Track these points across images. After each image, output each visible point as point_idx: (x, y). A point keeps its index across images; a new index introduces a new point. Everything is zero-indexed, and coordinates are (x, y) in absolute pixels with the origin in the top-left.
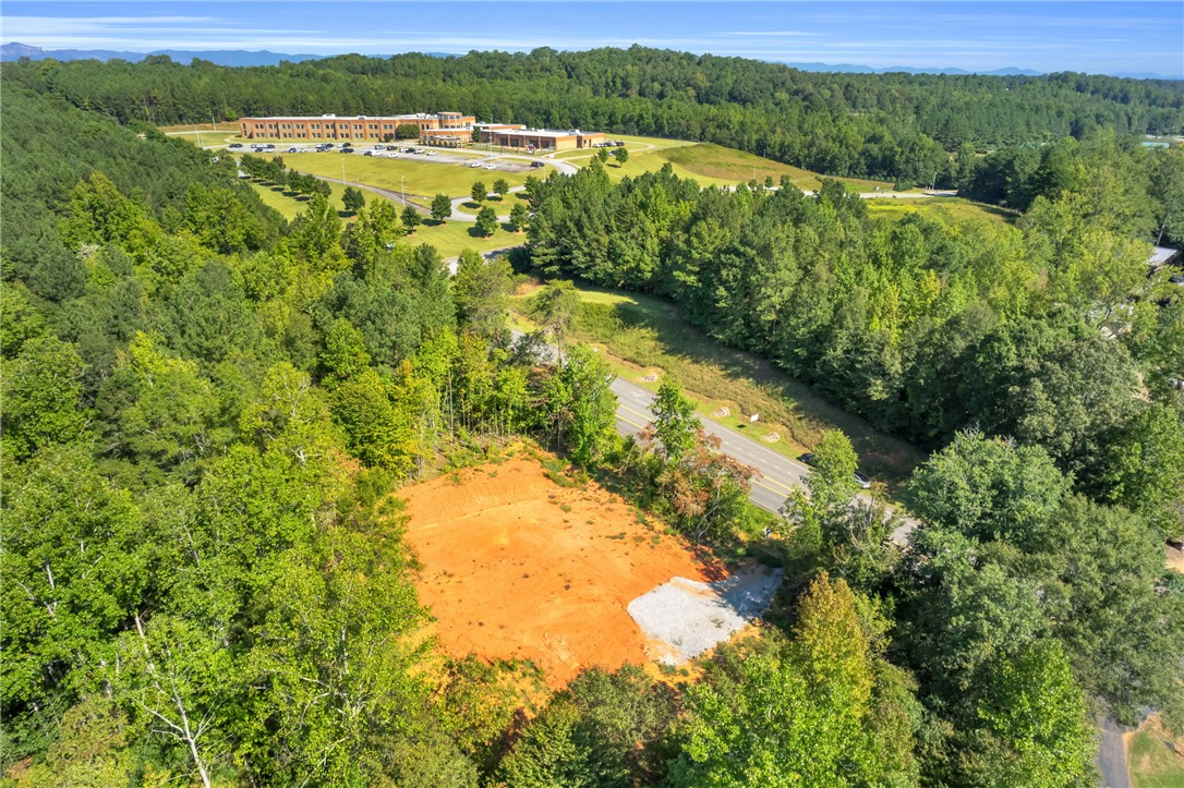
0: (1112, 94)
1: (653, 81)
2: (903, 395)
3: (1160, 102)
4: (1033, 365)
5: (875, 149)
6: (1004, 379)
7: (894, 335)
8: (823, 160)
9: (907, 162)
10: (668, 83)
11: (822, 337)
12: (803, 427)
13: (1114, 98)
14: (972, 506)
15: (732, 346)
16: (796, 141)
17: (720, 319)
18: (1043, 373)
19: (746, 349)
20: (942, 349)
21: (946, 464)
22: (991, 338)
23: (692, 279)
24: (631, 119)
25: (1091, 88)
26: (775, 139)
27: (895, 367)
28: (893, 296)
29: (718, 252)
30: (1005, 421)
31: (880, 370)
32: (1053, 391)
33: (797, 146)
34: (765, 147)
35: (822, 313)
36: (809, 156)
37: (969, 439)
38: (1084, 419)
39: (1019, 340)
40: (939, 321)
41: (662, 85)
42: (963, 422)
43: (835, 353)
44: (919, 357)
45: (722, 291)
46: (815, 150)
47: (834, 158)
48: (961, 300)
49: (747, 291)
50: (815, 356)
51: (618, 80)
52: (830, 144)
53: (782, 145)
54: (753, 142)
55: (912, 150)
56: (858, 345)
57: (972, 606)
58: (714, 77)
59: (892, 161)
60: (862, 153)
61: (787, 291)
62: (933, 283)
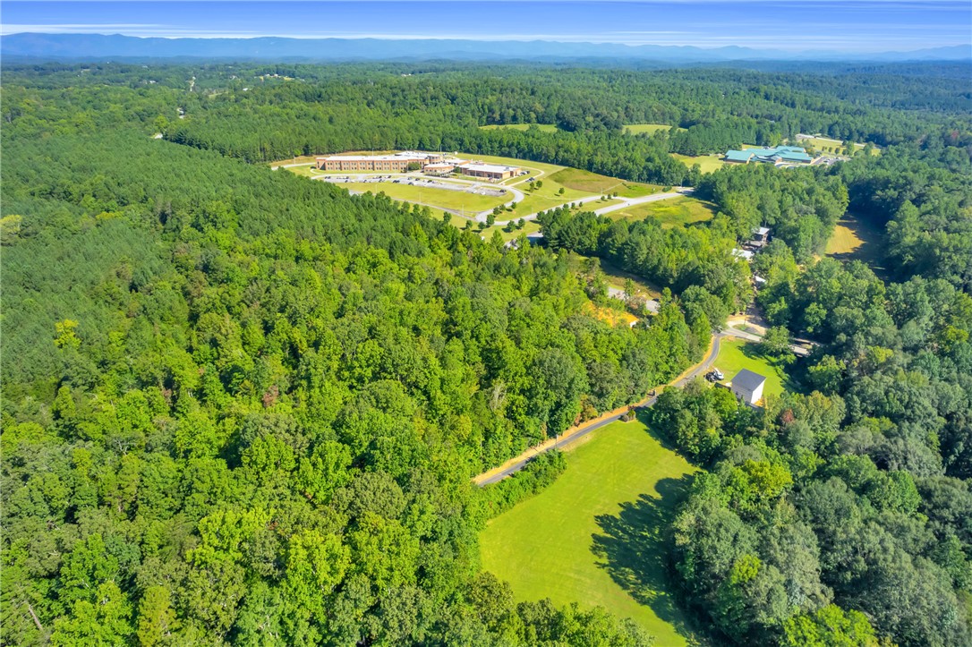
0: (785, 101)
1: (508, 108)
2: (677, 282)
3: (813, 107)
4: (706, 273)
5: (651, 165)
6: (700, 277)
7: (674, 267)
8: (624, 171)
9: (668, 173)
10: (519, 110)
11: (656, 268)
12: (651, 293)
13: (787, 105)
14: (692, 297)
15: (629, 272)
16: (609, 161)
17: (625, 264)
18: (708, 275)
19: (632, 272)
20: (686, 270)
21: (688, 291)
22: (698, 267)
23: (614, 252)
24: (513, 144)
25: (773, 97)
26: (598, 159)
27: (676, 275)
28: (674, 256)
29: (623, 244)
30: (701, 284)
31: (672, 276)
32: (710, 279)
33: (610, 164)
34: (592, 164)
35: (656, 262)
36: (616, 169)
37: (692, 287)
38: (716, 285)
39: (703, 267)
40: (686, 263)
41: (514, 110)
42: (690, 284)
43: (660, 272)
44: (681, 272)
45: (626, 256)
46: (620, 166)
47: (630, 171)
48: (691, 257)
49: (633, 256)
50: (654, 273)
51: (486, 107)
52: (628, 163)
53: (602, 163)
54: (586, 162)
55: (670, 167)
56: (665, 269)
57: (692, 310)
58: (546, 105)
59: (660, 173)
60: (644, 168)
61: (645, 256)
62: (684, 253)
